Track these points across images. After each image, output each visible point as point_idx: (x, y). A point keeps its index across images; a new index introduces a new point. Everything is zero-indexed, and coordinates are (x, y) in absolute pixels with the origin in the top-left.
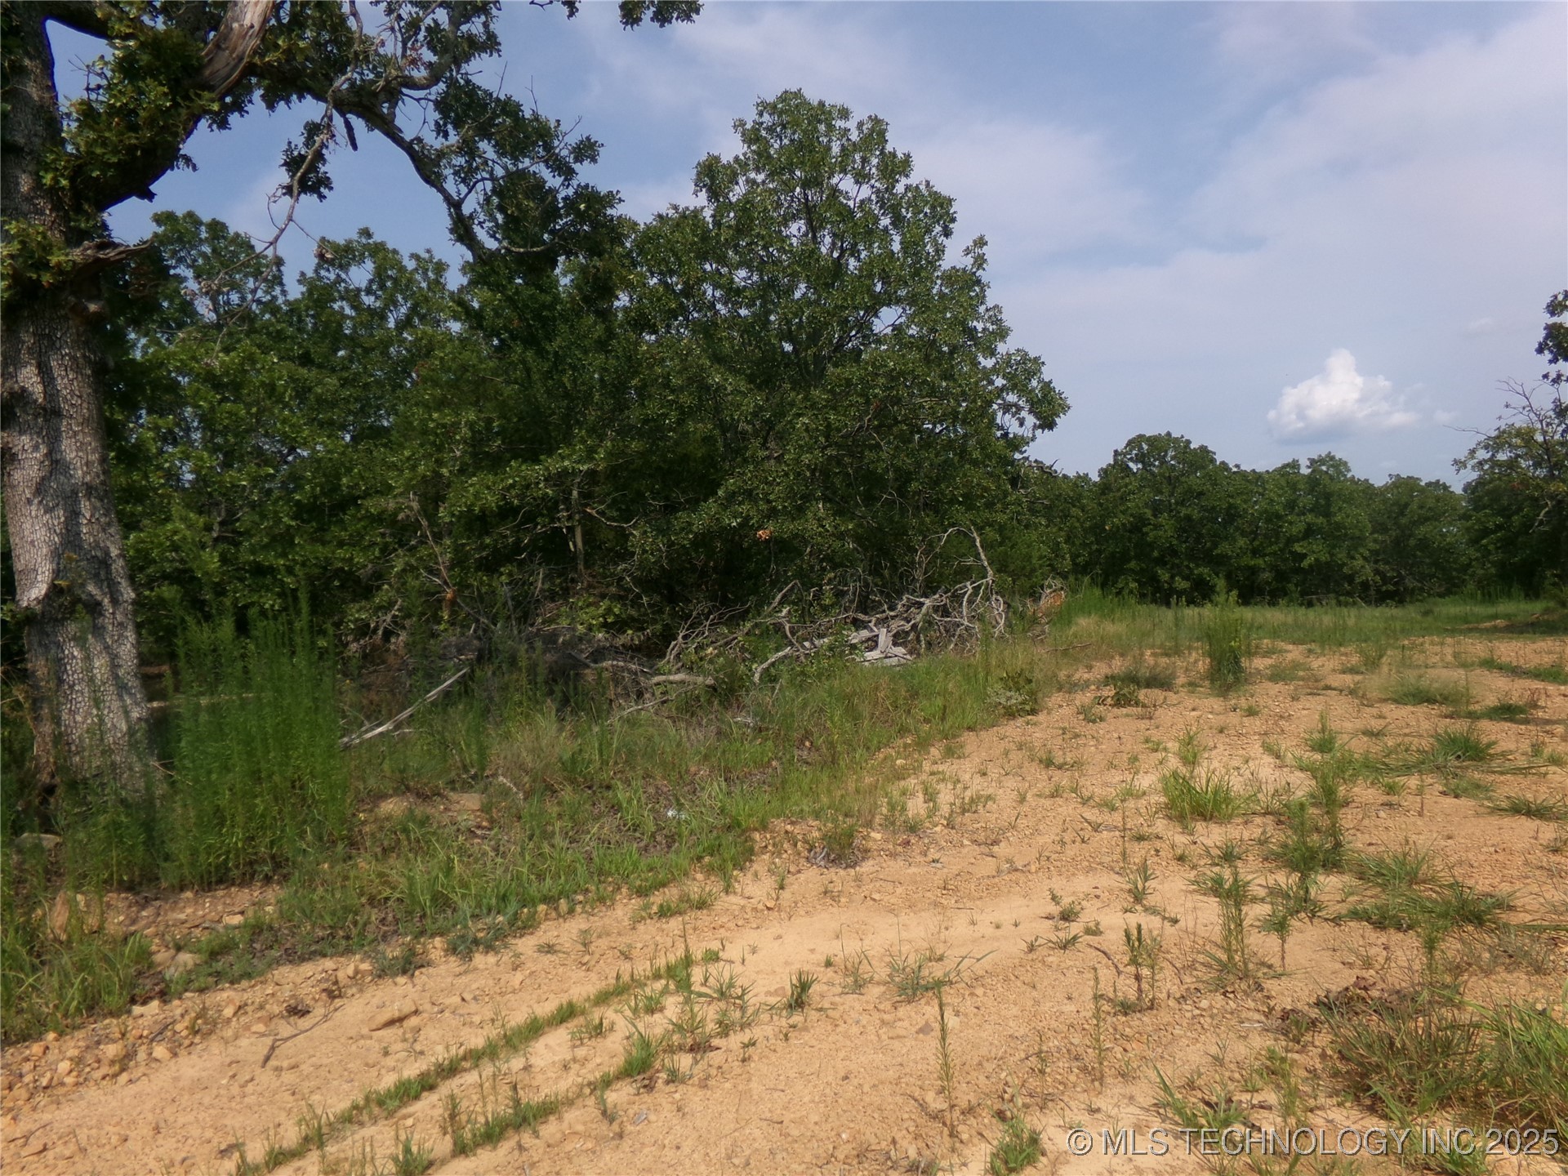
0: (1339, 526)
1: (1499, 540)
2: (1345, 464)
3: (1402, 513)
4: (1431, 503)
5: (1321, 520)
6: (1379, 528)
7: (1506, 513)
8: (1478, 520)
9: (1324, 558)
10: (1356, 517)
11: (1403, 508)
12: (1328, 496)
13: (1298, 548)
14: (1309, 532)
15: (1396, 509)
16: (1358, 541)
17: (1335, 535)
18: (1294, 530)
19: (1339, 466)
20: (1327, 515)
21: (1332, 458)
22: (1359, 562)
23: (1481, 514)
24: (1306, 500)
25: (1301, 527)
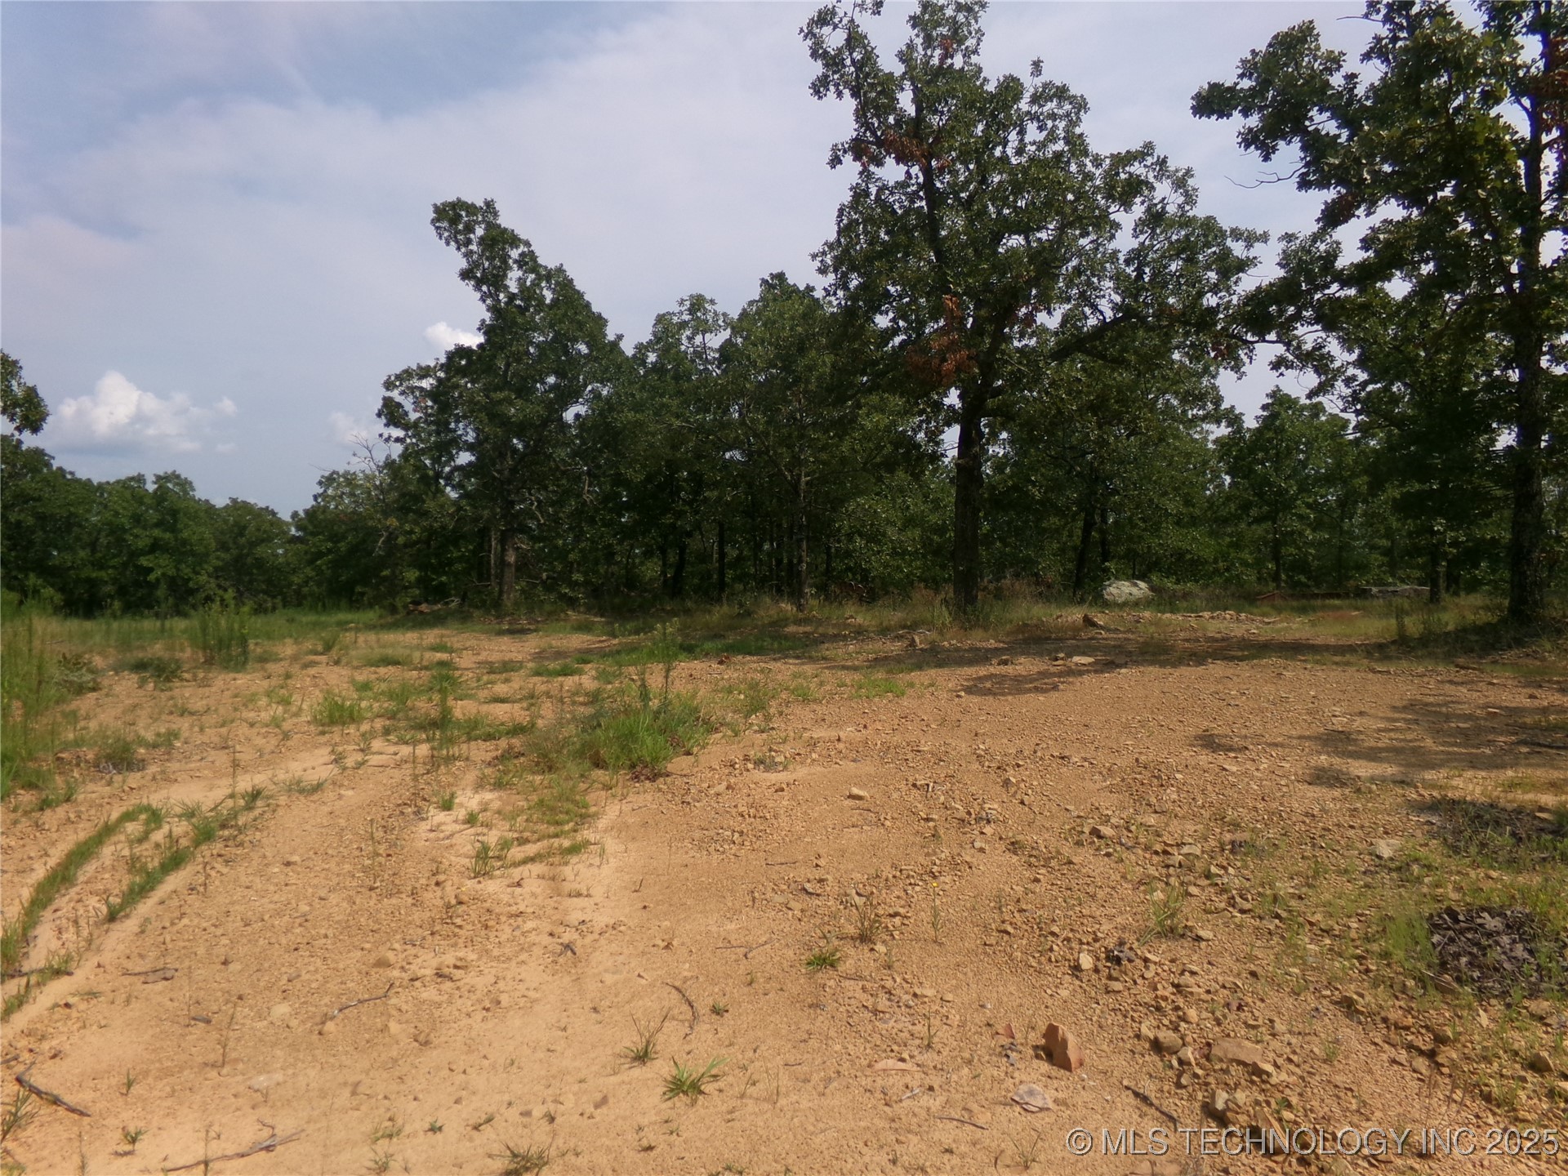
0: (184, 542)
1: (330, 562)
2: (191, 483)
3: (241, 534)
4: (266, 526)
5: (168, 535)
6: (224, 547)
7: (335, 538)
8: (314, 544)
9: (171, 572)
10: (198, 534)
11: (241, 529)
12: (174, 513)
13: (144, 561)
14: (155, 547)
15: (236, 530)
16: (202, 558)
17: (181, 551)
18: (141, 544)
19: (185, 485)
20: (173, 529)
21: (178, 477)
22: (203, 578)
23: (316, 539)
24: (152, 515)
25: (148, 541)
